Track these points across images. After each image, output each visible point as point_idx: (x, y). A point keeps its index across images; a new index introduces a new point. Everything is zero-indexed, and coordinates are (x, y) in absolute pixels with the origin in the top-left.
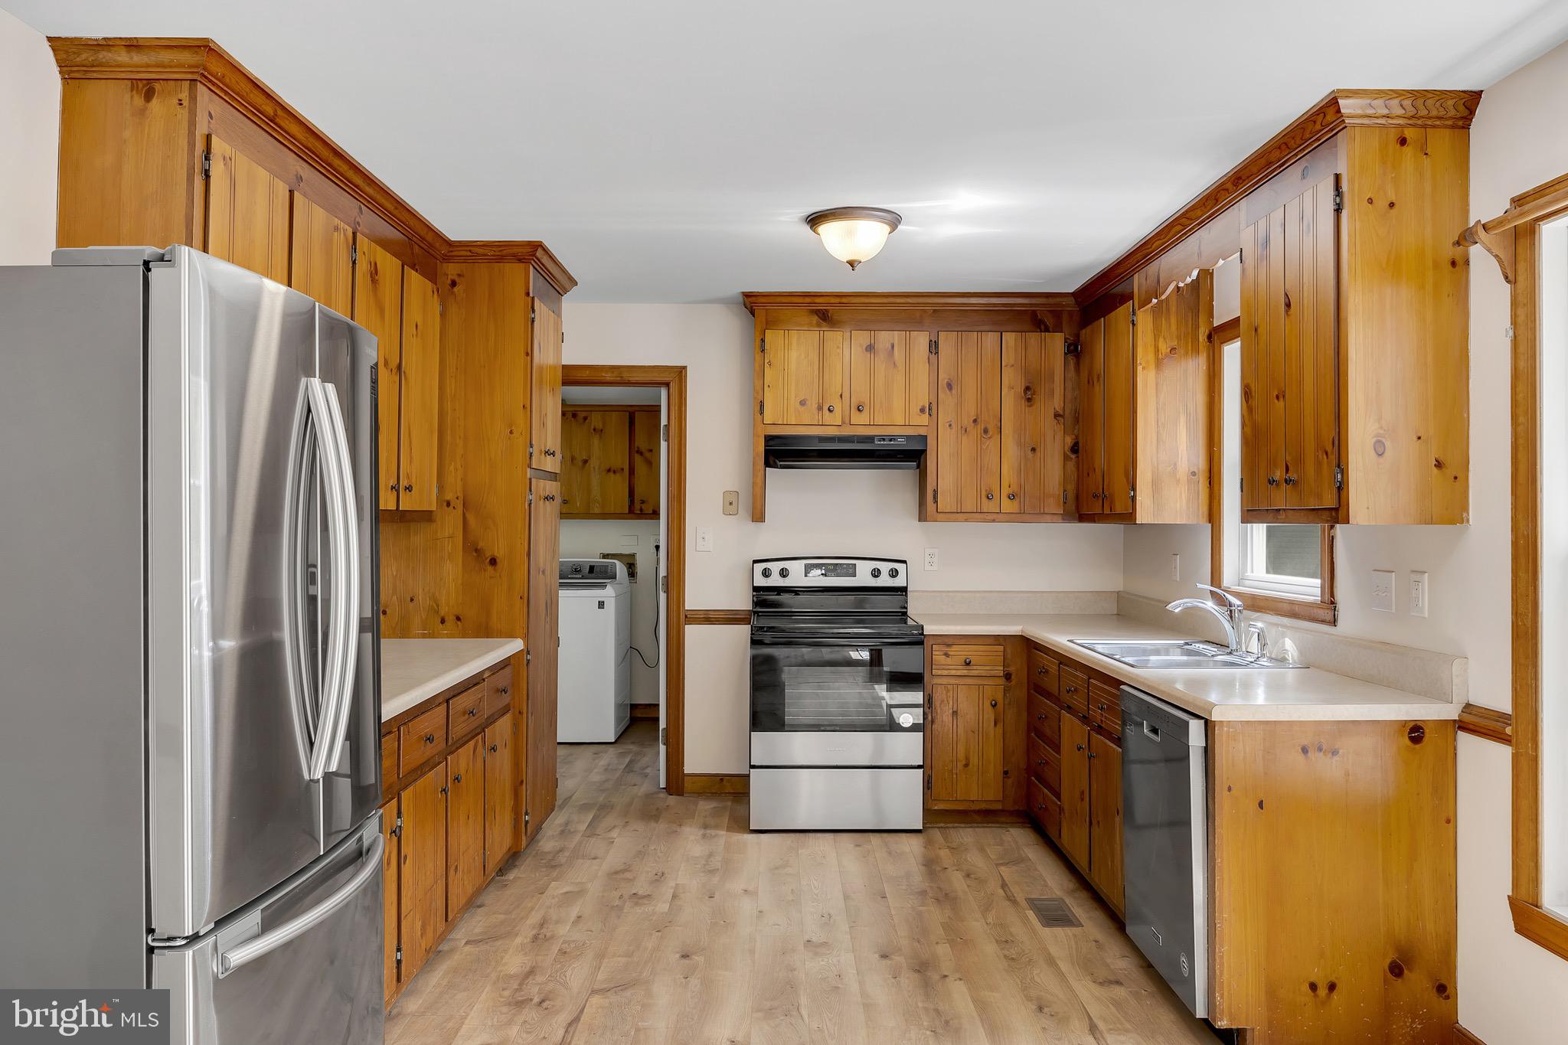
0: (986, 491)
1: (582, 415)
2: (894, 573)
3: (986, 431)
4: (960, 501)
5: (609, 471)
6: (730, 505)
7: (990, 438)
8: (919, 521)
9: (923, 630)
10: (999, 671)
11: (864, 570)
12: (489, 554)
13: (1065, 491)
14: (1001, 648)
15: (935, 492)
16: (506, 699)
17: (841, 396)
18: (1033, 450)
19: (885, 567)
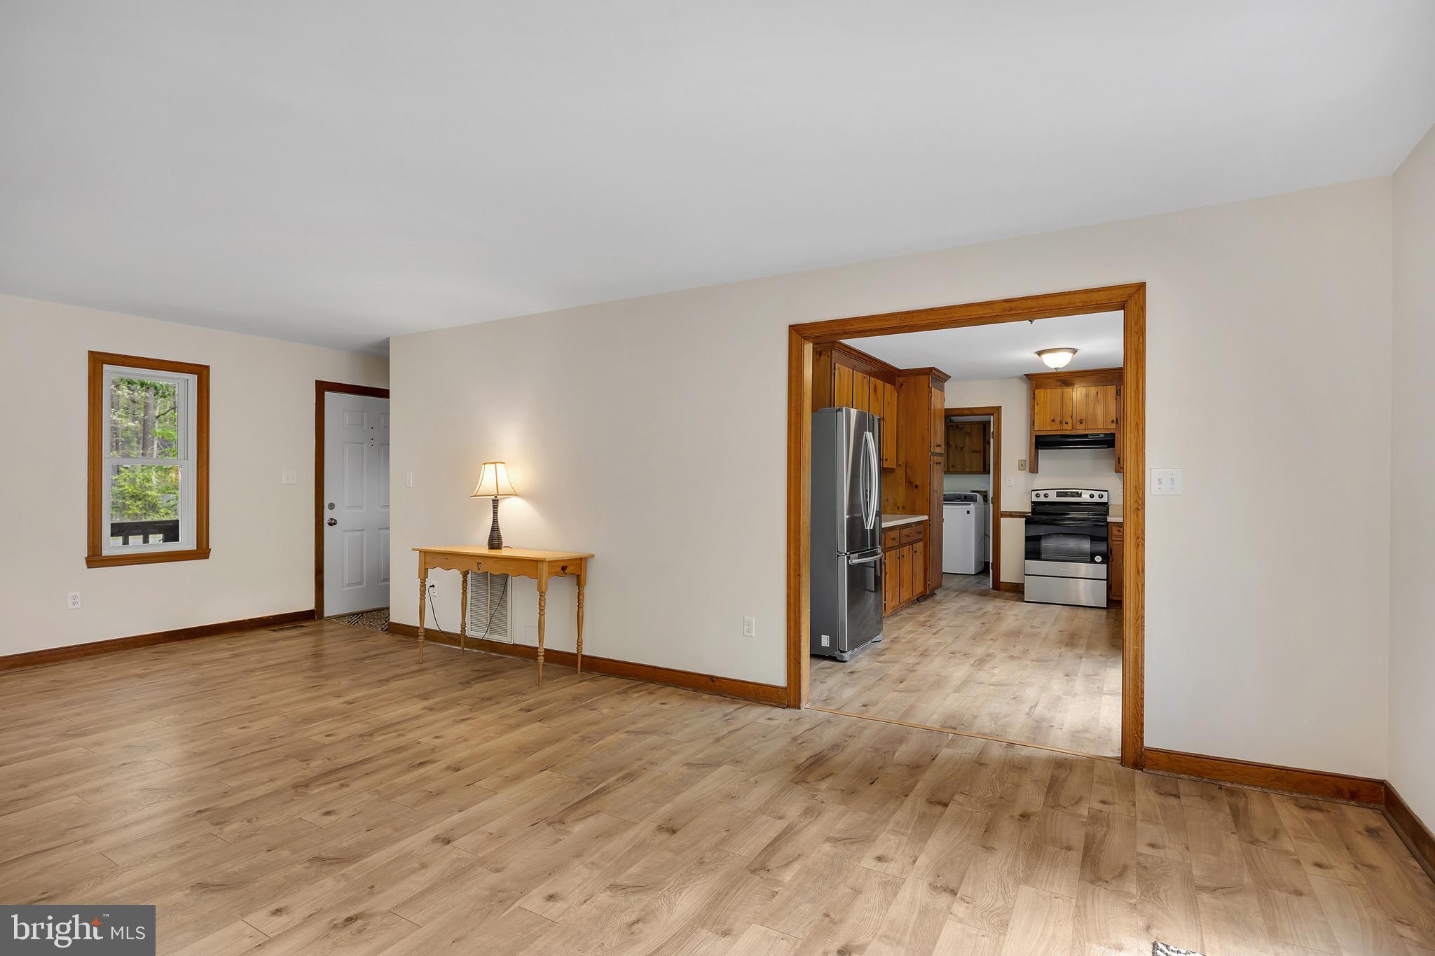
1: (960, 426)
2: (1101, 496)
5: (974, 452)
6: (1021, 466)
8: (1115, 473)
11: (1086, 494)
12: (915, 484)
16: (920, 536)
17: (1072, 416)
19: (1096, 494)
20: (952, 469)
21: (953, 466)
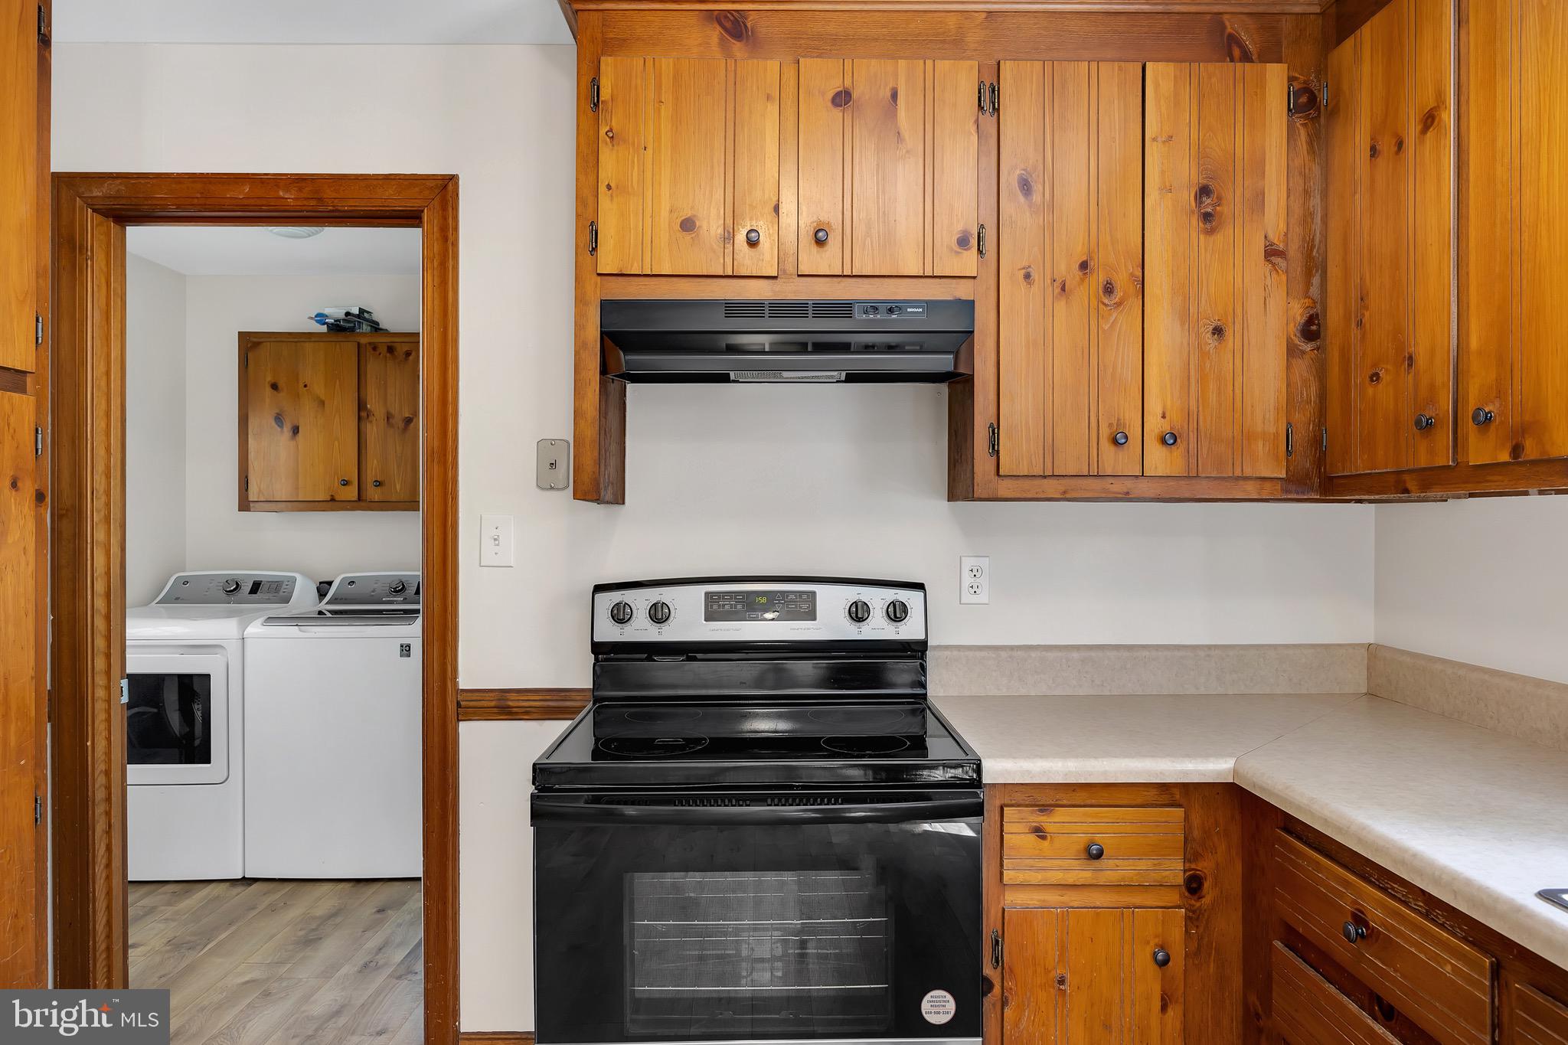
0: (1110, 425)
2: (897, 613)
3: (1109, 289)
4: (1050, 449)
6: (550, 469)
7: (1119, 304)
8: (952, 497)
9: (979, 770)
10: (1174, 870)
11: (832, 602)
13: (1289, 424)
14: (1179, 812)
15: (994, 431)
17: (777, 209)
18: (1218, 331)
19: (878, 599)
20: (374, 494)
21: (379, 484)
